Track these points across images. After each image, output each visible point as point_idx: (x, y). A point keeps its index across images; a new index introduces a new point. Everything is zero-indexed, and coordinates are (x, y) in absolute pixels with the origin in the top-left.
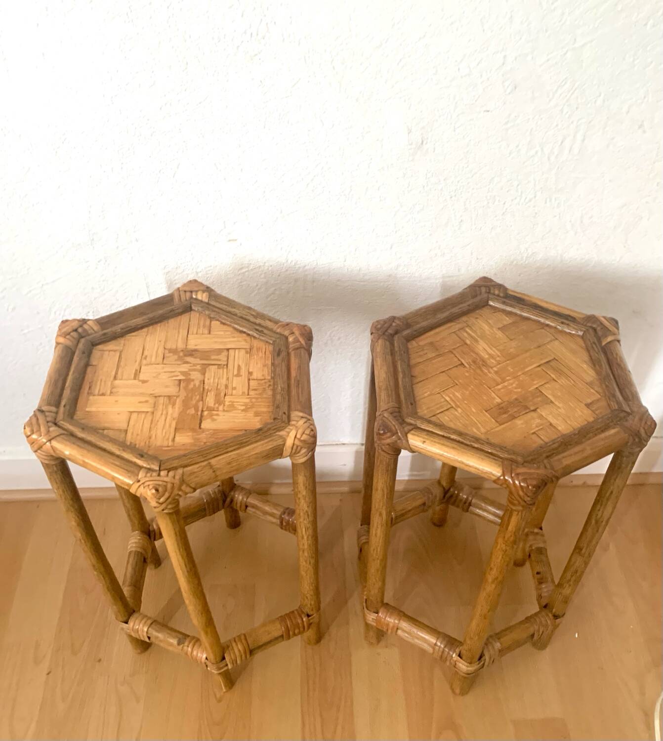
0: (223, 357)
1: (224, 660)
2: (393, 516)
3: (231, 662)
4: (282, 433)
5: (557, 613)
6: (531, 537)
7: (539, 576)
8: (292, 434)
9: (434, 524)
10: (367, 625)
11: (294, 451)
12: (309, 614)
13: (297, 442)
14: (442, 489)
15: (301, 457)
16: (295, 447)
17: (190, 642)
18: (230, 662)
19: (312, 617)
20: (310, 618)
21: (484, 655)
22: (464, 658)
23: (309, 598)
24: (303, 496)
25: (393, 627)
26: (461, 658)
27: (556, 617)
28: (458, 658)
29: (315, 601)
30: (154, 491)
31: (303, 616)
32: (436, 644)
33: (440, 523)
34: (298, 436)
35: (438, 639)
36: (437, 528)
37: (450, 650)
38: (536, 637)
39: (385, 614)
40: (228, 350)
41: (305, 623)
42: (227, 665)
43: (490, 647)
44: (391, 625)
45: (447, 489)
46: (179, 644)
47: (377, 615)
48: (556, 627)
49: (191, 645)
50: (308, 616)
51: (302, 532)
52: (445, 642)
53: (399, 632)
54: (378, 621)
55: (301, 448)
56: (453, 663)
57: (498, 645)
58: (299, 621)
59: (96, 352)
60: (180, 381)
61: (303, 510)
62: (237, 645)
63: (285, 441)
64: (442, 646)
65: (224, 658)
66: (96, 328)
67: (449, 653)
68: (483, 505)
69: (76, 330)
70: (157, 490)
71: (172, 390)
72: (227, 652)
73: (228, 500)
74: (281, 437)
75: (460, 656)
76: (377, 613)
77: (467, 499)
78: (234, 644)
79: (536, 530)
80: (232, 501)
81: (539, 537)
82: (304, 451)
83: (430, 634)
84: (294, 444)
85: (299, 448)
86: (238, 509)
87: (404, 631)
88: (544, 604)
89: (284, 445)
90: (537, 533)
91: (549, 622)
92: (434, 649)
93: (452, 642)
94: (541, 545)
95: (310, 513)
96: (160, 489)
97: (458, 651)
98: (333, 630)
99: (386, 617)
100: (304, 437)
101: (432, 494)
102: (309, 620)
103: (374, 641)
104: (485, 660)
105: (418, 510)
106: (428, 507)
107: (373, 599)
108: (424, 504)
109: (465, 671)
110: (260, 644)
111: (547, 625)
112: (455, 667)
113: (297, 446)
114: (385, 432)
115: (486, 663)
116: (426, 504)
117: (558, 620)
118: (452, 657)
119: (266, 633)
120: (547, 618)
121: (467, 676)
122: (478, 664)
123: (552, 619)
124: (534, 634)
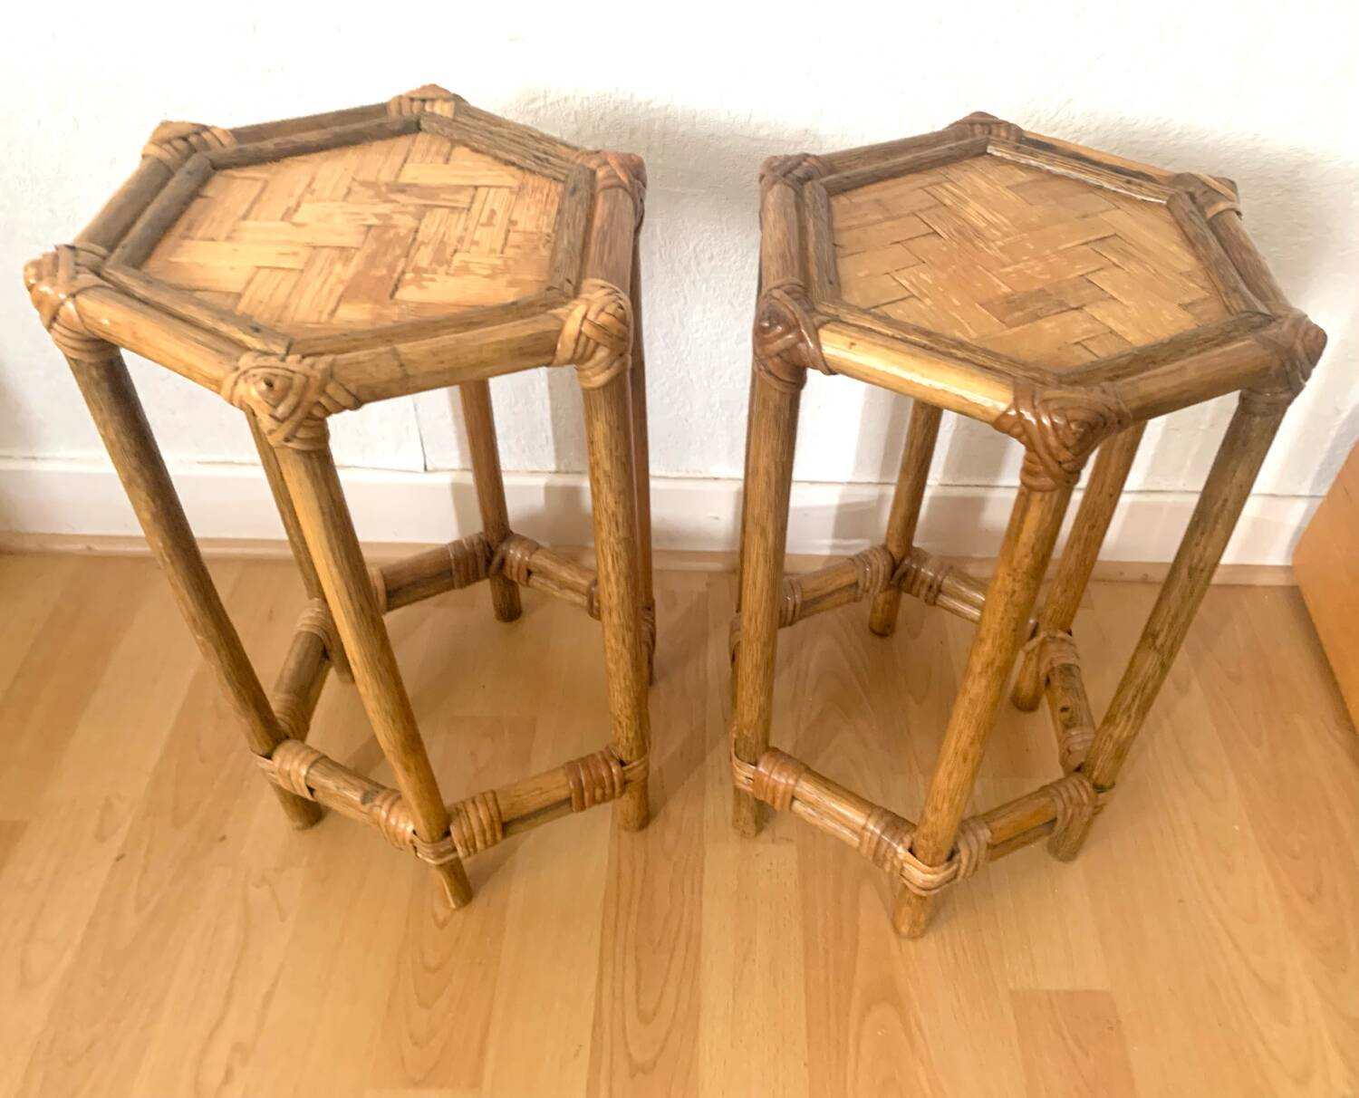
0: (463, 199)
1: (448, 839)
2: (798, 601)
3: (463, 842)
4: (560, 311)
5: (1100, 782)
6: (1052, 647)
7: (1066, 715)
8: (579, 312)
9: (874, 632)
10: (737, 791)
11: (580, 349)
12: (624, 759)
13: (586, 329)
14: (889, 558)
15: (597, 369)
16: (583, 339)
17: (385, 799)
18: (460, 842)
19: (630, 766)
20: (625, 768)
21: (959, 851)
22: (920, 853)
23: (624, 724)
24: (605, 472)
25: (785, 793)
26: (915, 855)
27: (1099, 788)
28: (908, 854)
29: (636, 733)
30: (263, 386)
31: (612, 764)
32: (864, 828)
33: (884, 630)
34: (591, 316)
35: (869, 816)
36: (878, 639)
37: (892, 838)
38: (1059, 827)
39: (770, 767)
40: (476, 188)
41: (616, 779)
42: (455, 850)
43: (972, 838)
44: (781, 788)
45: (898, 558)
46: (364, 802)
47: (753, 767)
48: (1098, 809)
49: (386, 806)
50: (622, 763)
51: (606, 566)
52: (882, 824)
53: (797, 804)
54: (756, 781)
55: (598, 344)
56: (899, 867)
57: (985, 834)
58: (605, 774)
59: (219, 180)
60: (370, 227)
61: (606, 511)
62: (477, 809)
63: (563, 323)
64: (878, 831)
65: (448, 834)
66: (225, 141)
67: (889, 845)
68: (963, 589)
69: (185, 139)
70: (270, 385)
71: (351, 239)
72: (456, 821)
73: (497, 560)
74: (555, 317)
75: (911, 851)
76: (756, 764)
77: (934, 579)
78: (470, 808)
79: (1061, 635)
80: (503, 561)
81: (1065, 646)
82: (602, 353)
83: (852, 804)
84: (580, 332)
85: (592, 344)
86: (515, 579)
87: (808, 803)
88: (1076, 764)
89: (559, 332)
90: (1063, 640)
91: (1085, 797)
92: (861, 837)
93: (896, 824)
94: (1072, 661)
95: (620, 520)
96: (277, 384)
97: (907, 840)
98: (675, 808)
99: (771, 772)
100: (603, 318)
101: (871, 566)
102: (624, 773)
103: (751, 828)
104: (960, 861)
105: (845, 596)
106: (863, 590)
107: (749, 735)
108: (856, 584)
109: (920, 883)
110: (524, 812)
111: (1081, 804)
112: (902, 875)
113: (588, 339)
114: (772, 326)
115: (962, 871)
116: (861, 584)
117: (1101, 795)
118: (896, 853)
119: (538, 792)
120: (1080, 789)
121: (923, 893)
122: (946, 868)
123: (1091, 791)
124: (1055, 820)
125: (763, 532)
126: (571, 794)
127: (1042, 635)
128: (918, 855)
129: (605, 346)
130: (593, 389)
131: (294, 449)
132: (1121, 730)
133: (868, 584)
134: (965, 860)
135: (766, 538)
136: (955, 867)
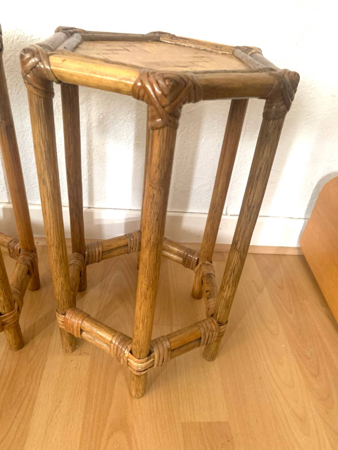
2: (101, 251)
5: (221, 321)
6: (203, 267)
7: (208, 293)
10: (60, 329)
21: (153, 352)
25: (77, 327)
26: (132, 354)
27: (220, 324)
28: (129, 354)
32: (111, 342)
35: (113, 336)
37: (123, 346)
38: (203, 343)
39: (70, 315)
43: (160, 346)
44: (75, 325)
47: (64, 316)
48: (221, 335)
52: (119, 340)
53: (84, 333)
54: (65, 322)
56: (126, 360)
57: (167, 344)
64: (117, 343)
67: (121, 349)
68: (170, 247)
75: (130, 352)
76: (65, 315)
79: (207, 262)
81: (209, 267)
83: (106, 331)
87: (87, 332)
88: (211, 314)
90: (208, 265)
91: (214, 327)
92: (110, 346)
93: (126, 339)
94: (212, 272)
97: (129, 347)
99: (71, 318)
101: (133, 238)
103: (69, 349)
104: (154, 357)
105: (122, 250)
106: (130, 248)
107: (59, 299)
108: (127, 245)
109: (135, 368)
111: (212, 330)
112: (128, 365)
115: (156, 362)
116: (129, 244)
117: (222, 327)
118: (124, 353)
120: (212, 324)
121: (138, 374)
122: (148, 360)
123: (217, 325)
124: (201, 338)
127: (200, 263)
128: (133, 354)
132: (227, 294)
133: (132, 246)
134: (156, 356)
136: (152, 360)
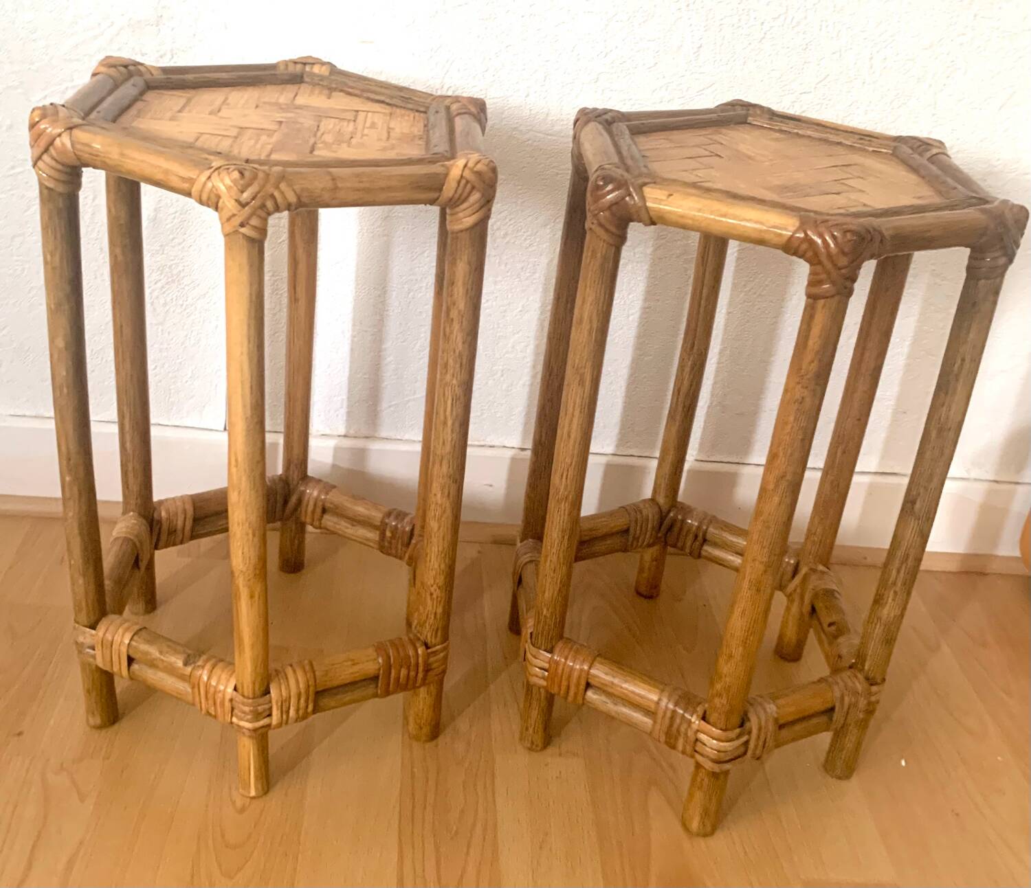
0: (348, 116)
1: (268, 696)
3: (279, 704)
4: (447, 163)
5: (871, 675)
6: (813, 577)
7: (833, 628)
8: (461, 163)
9: (640, 593)
11: (459, 191)
12: (429, 641)
13: (467, 174)
14: (657, 509)
15: (469, 211)
16: (463, 182)
17: (206, 662)
18: (277, 704)
19: (434, 649)
20: (429, 651)
21: (749, 720)
22: (714, 720)
23: (435, 596)
24: (459, 311)
25: (579, 678)
26: (708, 723)
27: (872, 682)
28: (702, 722)
29: (443, 609)
31: (418, 645)
32: (659, 703)
33: (649, 593)
34: (470, 164)
35: (663, 691)
37: (685, 710)
38: (838, 712)
39: (566, 653)
41: (420, 664)
42: (270, 715)
43: (759, 709)
44: (576, 676)
45: (665, 508)
46: (186, 664)
47: (549, 656)
49: (208, 666)
50: (427, 647)
51: (445, 411)
52: (675, 698)
53: (591, 692)
55: (473, 188)
56: (692, 739)
57: (772, 709)
58: (411, 653)
60: (281, 122)
61: (454, 352)
62: (294, 671)
63: (448, 169)
64: (671, 706)
65: (267, 692)
66: (155, 72)
67: (683, 716)
70: (242, 173)
71: (268, 126)
72: (275, 681)
74: (443, 167)
75: (704, 718)
76: (551, 651)
77: (699, 528)
78: (289, 671)
79: (821, 568)
81: (826, 576)
82: (475, 198)
84: (462, 176)
85: (469, 186)
87: (601, 689)
88: (848, 665)
89: (446, 175)
90: (822, 573)
91: (859, 687)
93: (688, 700)
94: (833, 587)
95: (464, 361)
97: (700, 710)
99: (567, 659)
100: (479, 167)
102: (429, 655)
104: (750, 733)
105: (616, 542)
106: (634, 537)
107: (548, 615)
108: (627, 531)
109: (711, 755)
110: (336, 683)
111: (856, 693)
112: (696, 751)
113: (467, 182)
114: (606, 184)
115: (752, 745)
116: (632, 530)
117: (874, 689)
118: (690, 722)
119: (350, 663)
120: (854, 679)
121: (716, 768)
122: (738, 737)
123: (866, 685)
124: (832, 709)
125: (582, 382)
126: (379, 669)
127: (804, 570)
128: (711, 720)
129: (479, 191)
130: (462, 231)
131: (244, 235)
132: (888, 611)
133: (638, 532)
134: (755, 731)
135: (583, 386)
136: (744, 739)
